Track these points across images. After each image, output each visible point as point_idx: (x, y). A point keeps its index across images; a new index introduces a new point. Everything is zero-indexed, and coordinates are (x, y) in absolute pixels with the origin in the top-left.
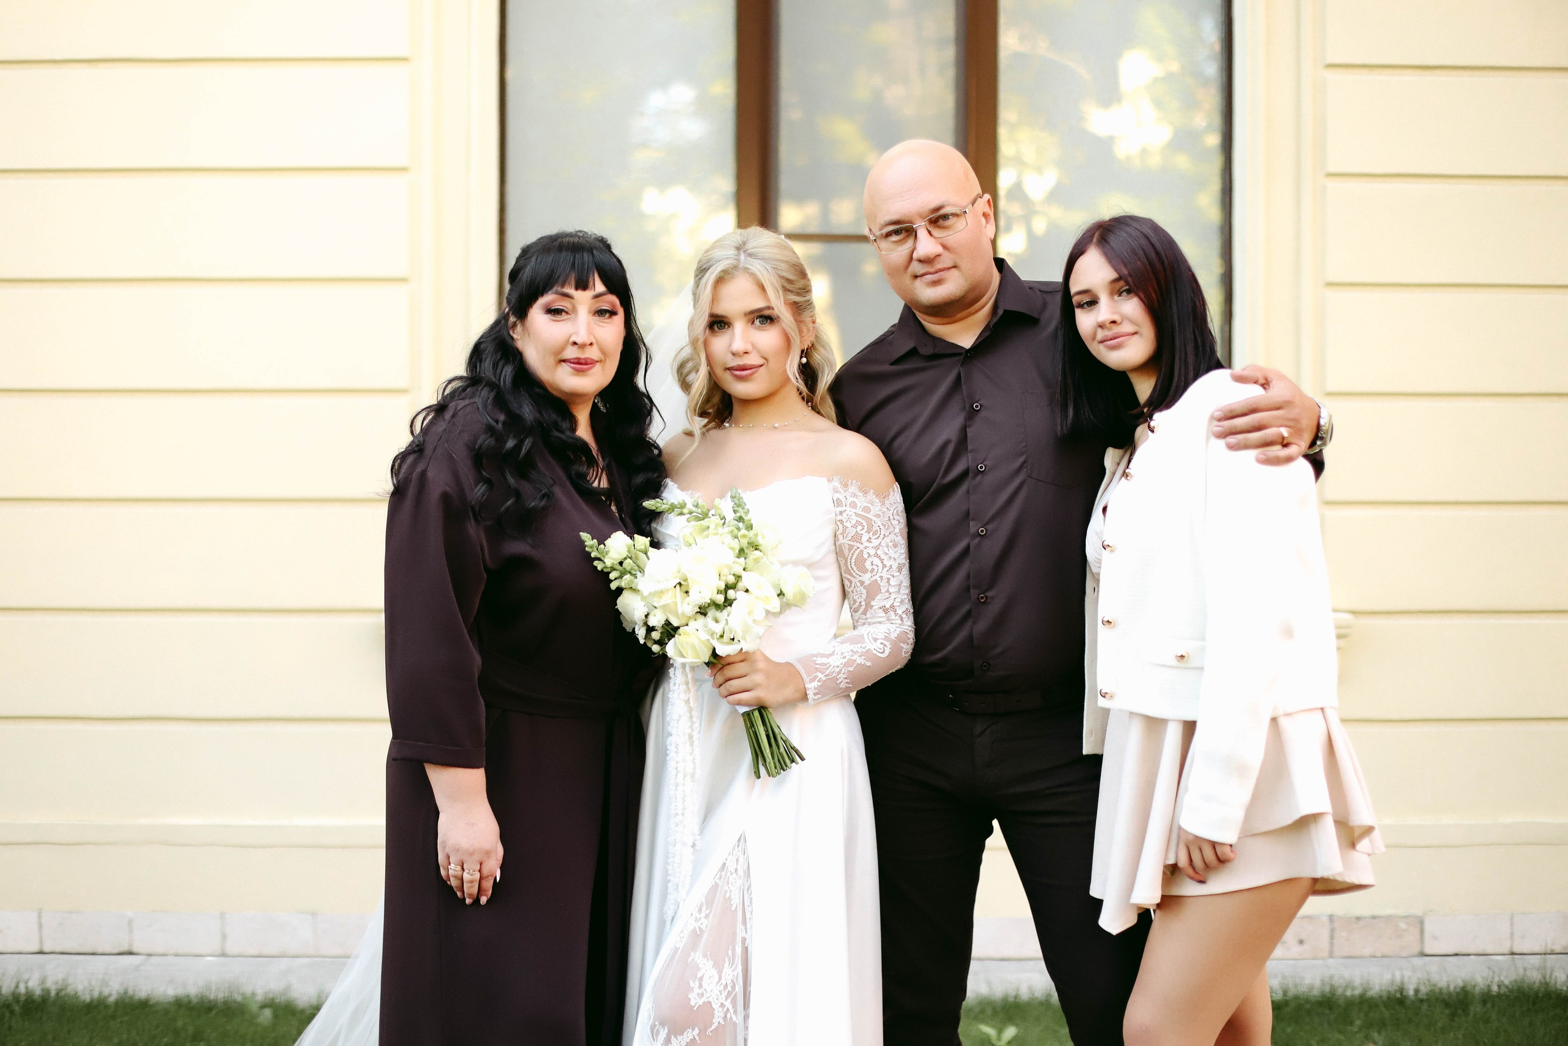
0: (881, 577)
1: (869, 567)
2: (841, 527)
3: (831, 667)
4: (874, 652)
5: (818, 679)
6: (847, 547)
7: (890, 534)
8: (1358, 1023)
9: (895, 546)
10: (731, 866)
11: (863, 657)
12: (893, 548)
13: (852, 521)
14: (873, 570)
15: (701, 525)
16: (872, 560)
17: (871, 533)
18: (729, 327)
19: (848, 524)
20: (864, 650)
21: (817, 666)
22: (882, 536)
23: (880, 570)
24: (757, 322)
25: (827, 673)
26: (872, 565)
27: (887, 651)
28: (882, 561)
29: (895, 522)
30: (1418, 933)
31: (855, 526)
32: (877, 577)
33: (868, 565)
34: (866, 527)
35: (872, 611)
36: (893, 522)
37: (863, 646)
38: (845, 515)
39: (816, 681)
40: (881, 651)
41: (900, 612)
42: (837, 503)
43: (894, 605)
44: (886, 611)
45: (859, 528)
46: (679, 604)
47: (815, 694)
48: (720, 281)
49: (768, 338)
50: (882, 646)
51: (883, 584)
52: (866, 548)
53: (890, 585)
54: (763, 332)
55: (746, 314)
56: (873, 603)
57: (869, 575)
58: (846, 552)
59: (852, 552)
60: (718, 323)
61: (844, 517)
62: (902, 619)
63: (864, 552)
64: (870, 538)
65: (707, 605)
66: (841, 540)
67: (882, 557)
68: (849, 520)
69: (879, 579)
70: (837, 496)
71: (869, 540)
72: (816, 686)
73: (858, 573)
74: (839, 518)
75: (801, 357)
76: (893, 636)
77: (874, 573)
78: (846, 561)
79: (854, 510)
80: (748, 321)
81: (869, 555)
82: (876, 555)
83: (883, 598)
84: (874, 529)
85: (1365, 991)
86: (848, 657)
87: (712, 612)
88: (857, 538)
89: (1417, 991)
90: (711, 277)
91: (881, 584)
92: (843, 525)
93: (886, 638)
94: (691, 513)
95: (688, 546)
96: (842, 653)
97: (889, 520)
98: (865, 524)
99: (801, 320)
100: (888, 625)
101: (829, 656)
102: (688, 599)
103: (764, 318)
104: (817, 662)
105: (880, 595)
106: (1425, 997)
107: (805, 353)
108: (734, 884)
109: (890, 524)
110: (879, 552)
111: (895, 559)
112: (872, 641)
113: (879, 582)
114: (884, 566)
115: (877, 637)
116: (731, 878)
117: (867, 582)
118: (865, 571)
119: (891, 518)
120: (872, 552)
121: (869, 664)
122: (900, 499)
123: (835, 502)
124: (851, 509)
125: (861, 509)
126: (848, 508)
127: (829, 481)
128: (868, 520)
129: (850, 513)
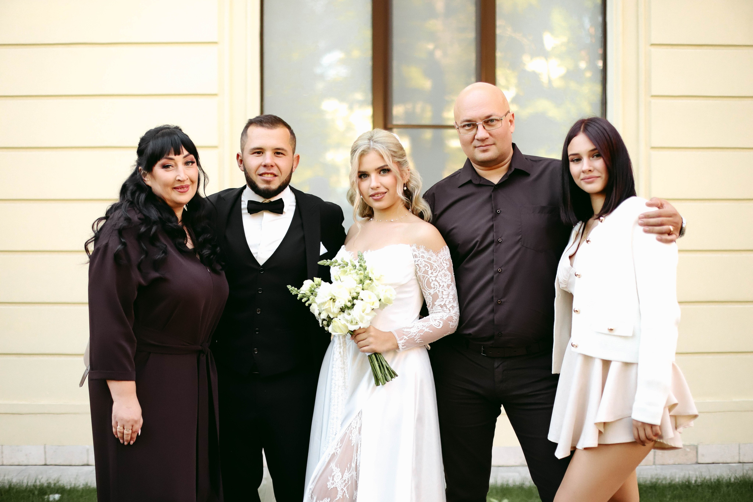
0: (439, 291)
1: (433, 286)
3: (411, 333)
4: (434, 326)
5: (404, 339)
6: (422, 276)
7: (442, 270)
8: (669, 496)
9: (445, 276)
10: (353, 425)
11: (428, 328)
12: (444, 277)
13: (423, 264)
14: (434, 287)
15: (344, 270)
16: (434, 283)
17: (433, 270)
18: (369, 176)
19: (421, 266)
20: (429, 325)
21: (404, 333)
22: (438, 271)
23: (438, 288)
24: (382, 172)
25: (409, 336)
26: (434, 285)
27: (441, 325)
28: (439, 283)
29: (444, 265)
30: (695, 453)
31: (424, 267)
32: (437, 291)
33: (432, 285)
34: (430, 267)
35: (435, 307)
36: (443, 264)
37: (429, 323)
38: (419, 262)
39: (403, 339)
40: (438, 325)
41: (448, 307)
43: (446, 304)
44: (442, 307)
45: (427, 268)
46: (332, 308)
47: (403, 346)
48: (362, 155)
49: (387, 180)
50: (438, 323)
51: (440, 294)
52: (431, 277)
53: (443, 294)
54: (385, 177)
55: (376, 170)
56: (435, 303)
57: (433, 290)
58: (422, 279)
59: (424, 279)
60: (363, 175)
61: (419, 263)
62: (450, 310)
63: (430, 279)
64: (432, 272)
66: (419, 274)
67: (439, 281)
68: (421, 264)
69: (438, 292)
70: (414, 253)
72: (403, 342)
73: (428, 289)
74: (416, 263)
75: (404, 187)
76: (445, 318)
77: (435, 289)
78: (422, 283)
79: (424, 260)
80: (377, 173)
81: (432, 280)
82: (436, 280)
83: (440, 300)
84: (434, 268)
85: (672, 481)
86: (420, 328)
87: (347, 311)
88: (426, 272)
89: (696, 481)
90: (357, 154)
91: (439, 294)
92: (419, 266)
93: (441, 319)
94: (339, 265)
95: (336, 281)
96: (418, 327)
97: (441, 263)
99: (403, 169)
100: (443, 313)
101: (411, 328)
102: (336, 305)
103: (384, 170)
104: (404, 331)
105: (438, 299)
106: (700, 484)
107: (405, 185)
108: (354, 433)
109: (442, 265)
110: (437, 279)
111: (445, 282)
112: (434, 321)
113: (438, 293)
114: (440, 286)
115: (436, 319)
116: (353, 431)
117: (432, 293)
118: (431, 288)
119: (442, 262)
120: (434, 279)
121: (431, 331)
122: (448, 253)
123: (414, 256)
124: (422, 259)
125: (426, 259)
126: (420, 259)
127: (410, 246)
128: (431, 264)
129: (422, 261)
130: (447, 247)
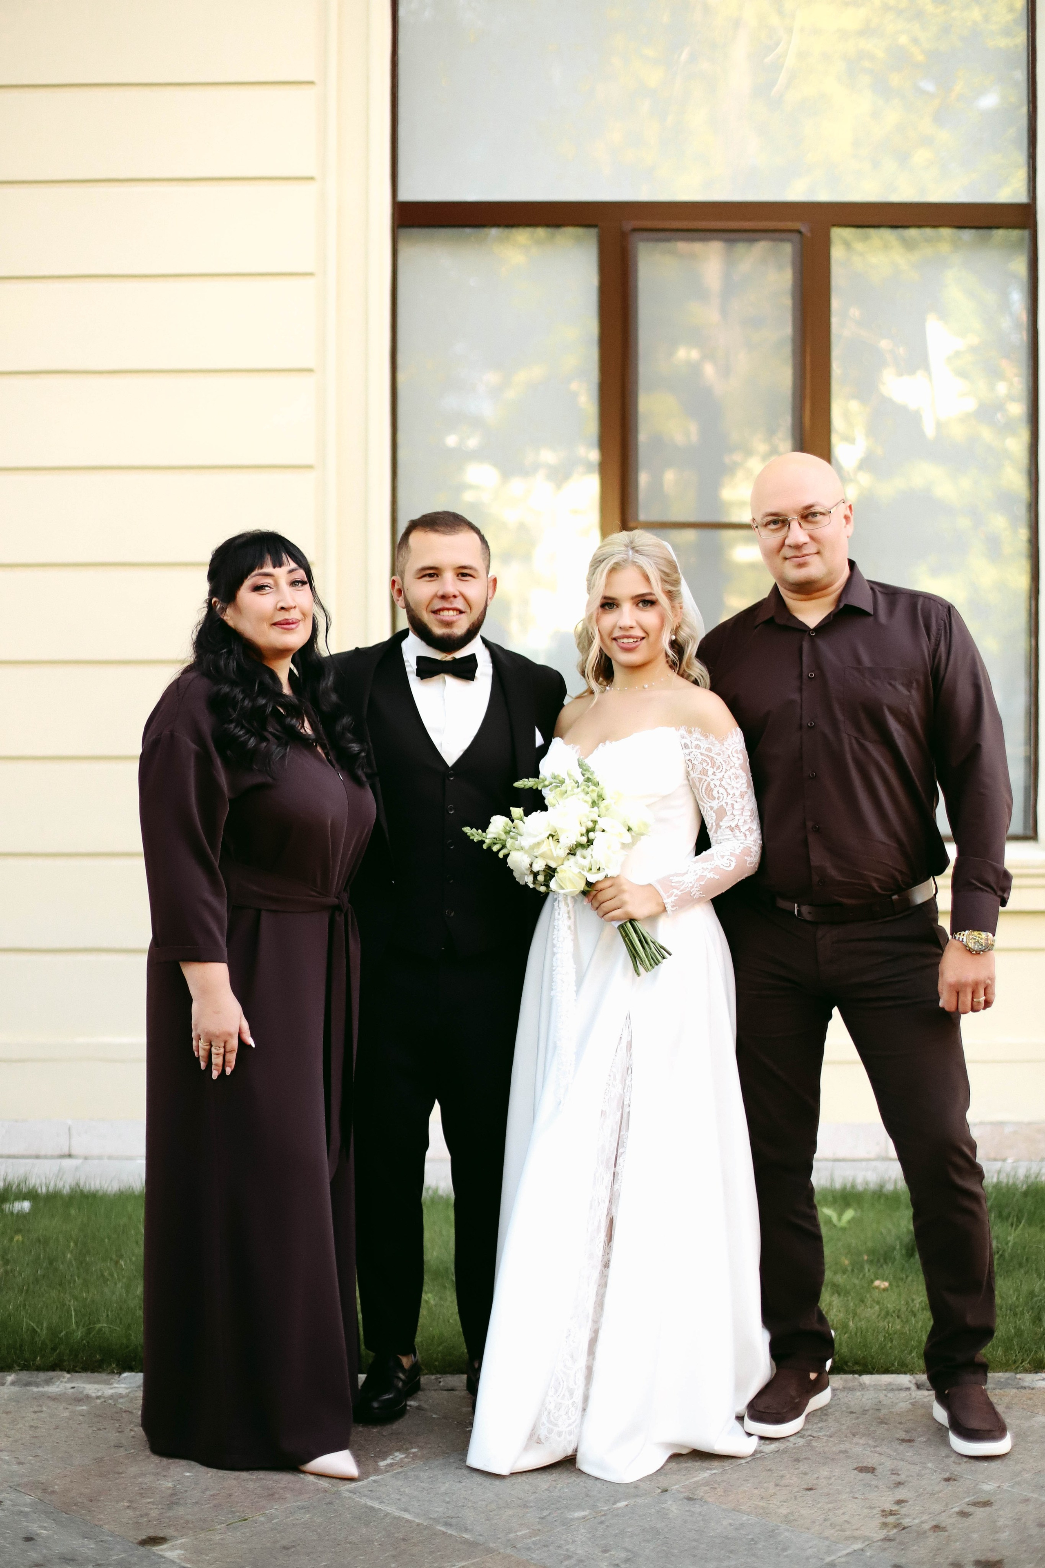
1: (716, 795)
2: (690, 765)
3: (685, 883)
4: (722, 867)
5: (673, 894)
6: (697, 780)
7: (730, 768)
9: (737, 777)
11: (713, 873)
12: (736, 780)
13: (698, 759)
16: (717, 790)
17: (715, 768)
18: (617, 607)
19: (695, 762)
20: (713, 868)
21: (673, 884)
22: (724, 770)
23: (725, 798)
24: (641, 605)
25: (680, 889)
26: (718, 793)
27: (733, 865)
28: (726, 790)
29: (735, 759)
31: (701, 763)
32: (722, 803)
34: (710, 764)
35: (721, 831)
36: (733, 757)
37: (713, 863)
38: (692, 755)
41: (743, 830)
42: (685, 747)
43: (740, 827)
44: (731, 830)
45: (705, 764)
46: (553, 850)
47: (672, 906)
48: (612, 571)
49: (648, 617)
50: (728, 861)
51: (729, 809)
53: (735, 811)
54: (645, 612)
55: (632, 598)
56: (720, 824)
57: (716, 801)
58: (697, 784)
60: (609, 604)
61: (691, 757)
62: (745, 836)
63: (711, 784)
64: (714, 772)
65: (575, 847)
66: (692, 775)
67: (725, 787)
68: (695, 758)
69: (724, 804)
70: (683, 740)
71: (714, 774)
72: (672, 899)
73: (708, 800)
74: (688, 758)
75: (671, 635)
76: (738, 851)
77: (720, 800)
78: (699, 791)
79: (699, 751)
80: (634, 604)
81: (715, 786)
83: (728, 819)
84: (717, 765)
86: (699, 874)
87: (579, 852)
88: (704, 772)
90: (605, 567)
92: (691, 763)
93: (731, 854)
97: (730, 755)
98: (709, 761)
99: (673, 605)
100: (735, 842)
102: (560, 845)
103: (647, 602)
104: (673, 881)
105: (726, 817)
111: (738, 789)
112: (720, 858)
113: (724, 807)
115: (724, 853)
118: (713, 798)
121: (718, 877)
122: (740, 740)
123: (683, 746)
124: (696, 750)
125: (704, 750)
126: (694, 750)
127: (676, 730)
128: (712, 759)
129: (696, 754)
130: (739, 730)
